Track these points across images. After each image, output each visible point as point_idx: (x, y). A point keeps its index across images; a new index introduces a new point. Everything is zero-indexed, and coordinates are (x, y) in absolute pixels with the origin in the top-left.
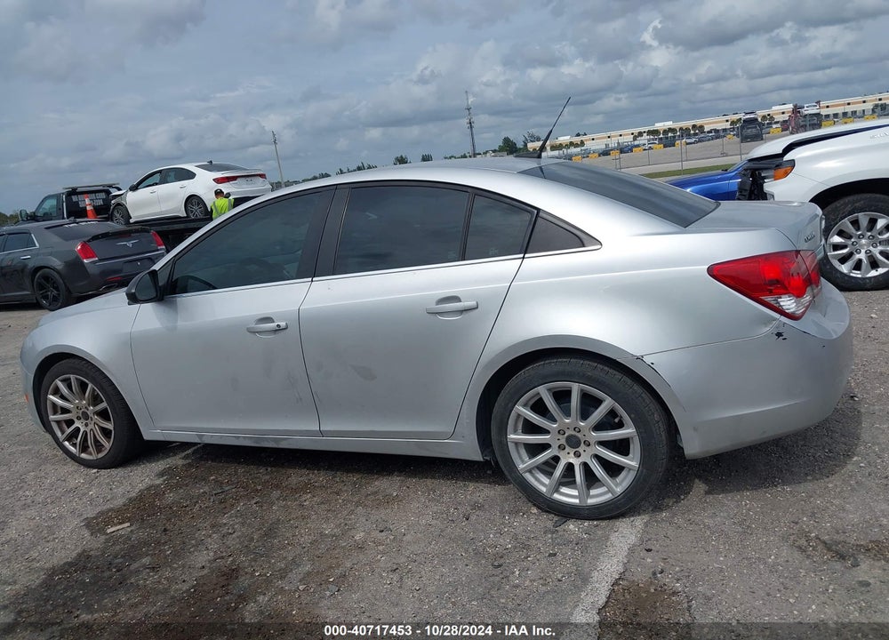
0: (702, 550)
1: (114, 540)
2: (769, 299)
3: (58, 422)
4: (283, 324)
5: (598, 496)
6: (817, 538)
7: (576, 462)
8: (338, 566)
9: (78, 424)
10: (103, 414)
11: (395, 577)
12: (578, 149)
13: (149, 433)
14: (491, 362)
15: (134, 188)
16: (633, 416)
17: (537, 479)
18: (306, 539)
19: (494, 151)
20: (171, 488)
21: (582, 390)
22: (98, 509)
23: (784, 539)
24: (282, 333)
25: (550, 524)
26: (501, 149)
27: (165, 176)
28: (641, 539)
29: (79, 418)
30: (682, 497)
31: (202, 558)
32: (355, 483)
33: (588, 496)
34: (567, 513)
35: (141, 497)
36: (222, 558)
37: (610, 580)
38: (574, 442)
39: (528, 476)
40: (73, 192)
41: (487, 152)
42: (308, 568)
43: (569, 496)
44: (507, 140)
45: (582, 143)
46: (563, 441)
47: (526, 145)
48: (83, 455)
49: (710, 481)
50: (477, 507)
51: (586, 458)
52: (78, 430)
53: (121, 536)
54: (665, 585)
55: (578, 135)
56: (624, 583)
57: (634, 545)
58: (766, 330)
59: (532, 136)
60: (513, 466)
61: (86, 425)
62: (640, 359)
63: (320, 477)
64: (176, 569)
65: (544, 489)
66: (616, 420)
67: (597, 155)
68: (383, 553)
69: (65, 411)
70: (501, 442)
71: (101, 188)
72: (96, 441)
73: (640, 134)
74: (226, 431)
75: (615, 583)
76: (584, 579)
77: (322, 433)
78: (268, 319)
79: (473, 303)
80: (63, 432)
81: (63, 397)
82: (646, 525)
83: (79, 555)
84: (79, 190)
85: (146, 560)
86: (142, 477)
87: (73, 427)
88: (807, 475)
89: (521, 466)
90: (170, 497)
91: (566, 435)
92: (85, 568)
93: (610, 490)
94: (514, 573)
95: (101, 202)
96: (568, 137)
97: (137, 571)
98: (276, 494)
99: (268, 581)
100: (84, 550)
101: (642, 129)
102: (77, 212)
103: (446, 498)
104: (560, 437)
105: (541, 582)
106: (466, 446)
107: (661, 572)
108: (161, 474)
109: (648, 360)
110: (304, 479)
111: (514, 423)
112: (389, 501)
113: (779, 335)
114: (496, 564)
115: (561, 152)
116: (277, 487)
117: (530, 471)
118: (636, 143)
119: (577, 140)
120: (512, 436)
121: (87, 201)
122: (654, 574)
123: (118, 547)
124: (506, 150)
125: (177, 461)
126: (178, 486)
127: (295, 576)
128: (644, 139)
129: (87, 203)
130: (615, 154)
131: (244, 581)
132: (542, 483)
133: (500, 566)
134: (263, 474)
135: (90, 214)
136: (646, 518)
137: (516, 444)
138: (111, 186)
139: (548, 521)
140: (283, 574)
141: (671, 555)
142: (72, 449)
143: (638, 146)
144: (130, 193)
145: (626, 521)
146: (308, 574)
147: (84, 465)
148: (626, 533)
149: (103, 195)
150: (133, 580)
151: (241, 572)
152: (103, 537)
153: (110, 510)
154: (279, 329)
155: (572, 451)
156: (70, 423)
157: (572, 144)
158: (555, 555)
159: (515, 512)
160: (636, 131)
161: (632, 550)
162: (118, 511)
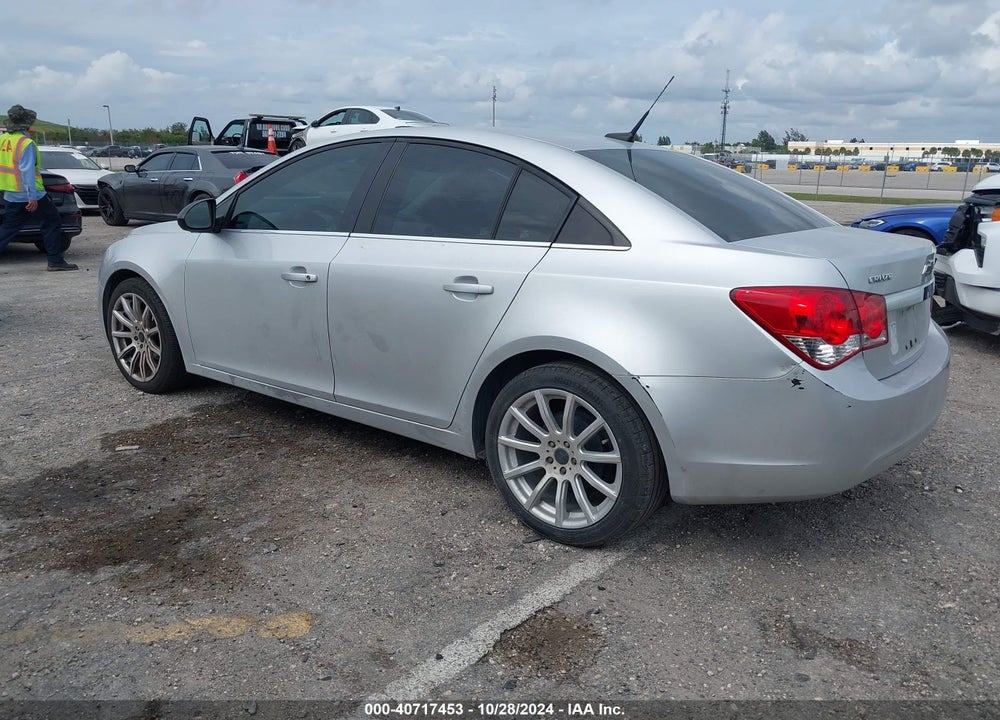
0: (657, 602)
1: (117, 457)
2: (791, 338)
3: (119, 339)
4: (313, 277)
5: (575, 522)
6: (790, 620)
7: (560, 479)
8: (293, 528)
9: (133, 344)
10: (155, 338)
11: (336, 551)
12: (849, 158)
13: (193, 366)
14: (495, 354)
15: (316, 125)
16: (620, 440)
17: (520, 489)
18: (279, 498)
19: (747, 145)
20: (195, 422)
21: (576, 402)
22: (124, 428)
23: (753, 613)
24: (311, 286)
25: (521, 539)
26: (755, 144)
27: (349, 116)
28: (602, 577)
29: (136, 339)
30: (678, 546)
31: (179, 492)
32: (363, 457)
33: (566, 518)
34: (543, 531)
35: (163, 427)
36: (196, 496)
37: (538, 606)
38: (562, 457)
39: (512, 484)
40: (258, 120)
41: (739, 143)
42: (264, 523)
43: (547, 514)
44: (764, 135)
45: (856, 151)
46: (552, 454)
47: (786, 143)
48: (135, 376)
49: (722, 537)
50: (461, 505)
51: (569, 476)
52: (133, 349)
53: (125, 455)
54: (592, 625)
55: (854, 141)
56: (553, 613)
57: (589, 580)
58: (781, 373)
59: (796, 134)
60: (499, 470)
61: (141, 346)
62: (635, 379)
63: (334, 445)
64: (151, 495)
65: (524, 500)
66: (604, 442)
67: (869, 167)
68: (341, 527)
69: (127, 329)
70: (491, 442)
71: (287, 120)
72: (146, 364)
73: (933, 151)
74: (255, 377)
75: (543, 611)
76: (513, 597)
77: (335, 397)
78: (301, 269)
79: (488, 288)
80: (122, 349)
81: (125, 315)
82: (617, 564)
83: (79, 464)
84: (265, 118)
85: (131, 482)
86: (177, 407)
87: (130, 346)
88: (833, 555)
89: (507, 471)
90: (190, 431)
91: (556, 448)
92: (76, 476)
93: (587, 517)
94: (450, 575)
95: (284, 135)
96: (841, 142)
97: (118, 490)
98: (285, 450)
99: (221, 526)
100: (86, 461)
101: (937, 145)
102: (258, 142)
103: (437, 491)
104: (550, 449)
105: (472, 590)
106: (460, 440)
107: (597, 613)
108: (195, 409)
109: (644, 381)
110: (320, 443)
111: (507, 424)
112: (384, 479)
113: (796, 382)
114: (438, 562)
115: (828, 158)
116: (290, 443)
117: (516, 478)
118: (925, 160)
119: (851, 146)
120: (503, 438)
121: (270, 132)
122: (590, 612)
123: (116, 465)
124: (761, 146)
125: (218, 400)
126: (203, 423)
127: (246, 528)
128: (938, 157)
129: (270, 133)
130: (892, 171)
131: (200, 521)
132: (524, 493)
133: (441, 565)
134: (285, 430)
135: (270, 145)
136: (621, 556)
137: (507, 447)
138: (297, 119)
139: (521, 534)
140: (236, 524)
141: (622, 599)
142: (126, 366)
143: (924, 164)
144: (312, 129)
145: (600, 554)
146: (261, 529)
147: (133, 385)
148: (591, 566)
149: (287, 128)
150: (108, 497)
151: (204, 513)
152: (109, 453)
153: (130, 431)
154: (308, 281)
155: (559, 466)
156: (129, 341)
157: (843, 150)
158: (503, 568)
159: (493, 519)
160: (929, 146)
161: (583, 584)
162: (137, 433)
